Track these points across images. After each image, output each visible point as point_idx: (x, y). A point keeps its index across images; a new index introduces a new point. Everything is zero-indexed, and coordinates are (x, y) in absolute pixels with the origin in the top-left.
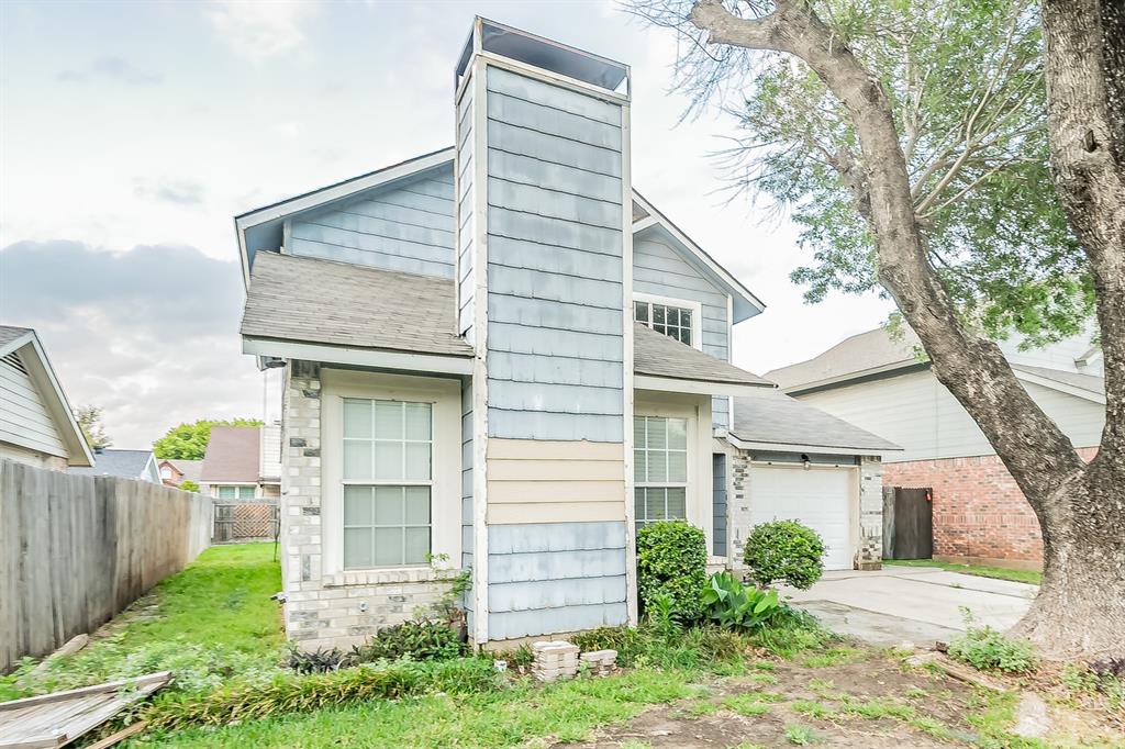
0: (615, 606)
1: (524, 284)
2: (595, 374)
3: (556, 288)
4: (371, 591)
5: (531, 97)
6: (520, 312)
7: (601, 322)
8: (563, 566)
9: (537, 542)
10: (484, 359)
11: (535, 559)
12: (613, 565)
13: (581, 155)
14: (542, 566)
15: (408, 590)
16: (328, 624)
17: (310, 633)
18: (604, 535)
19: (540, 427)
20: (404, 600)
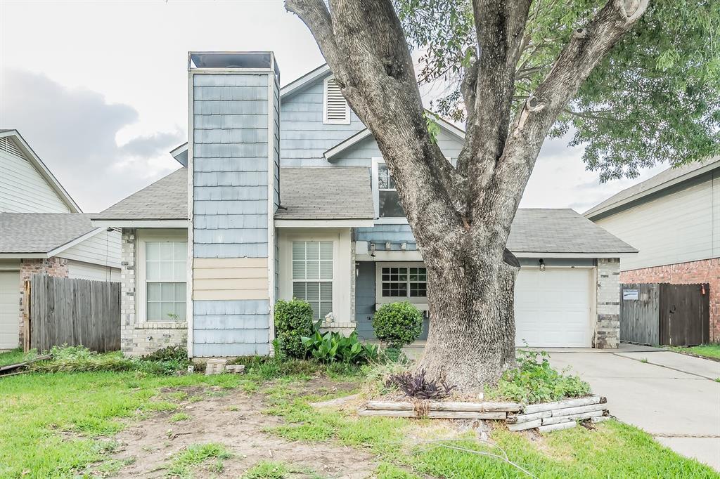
0: (262, 345)
1: (212, 179)
2: (252, 221)
3: (231, 179)
4: (155, 331)
5: (217, 84)
6: (211, 194)
7: (255, 193)
8: (233, 322)
9: (219, 310)
10: (191, 220)
11: (218, 318)
12: (261, 323)
13: (244, 106)
14: (221, 322)
15: (172, 332)
16: (137, 345)
17: (129, 349)
18: (256, 307)
19: (222, 251)
20: (170, 336)
